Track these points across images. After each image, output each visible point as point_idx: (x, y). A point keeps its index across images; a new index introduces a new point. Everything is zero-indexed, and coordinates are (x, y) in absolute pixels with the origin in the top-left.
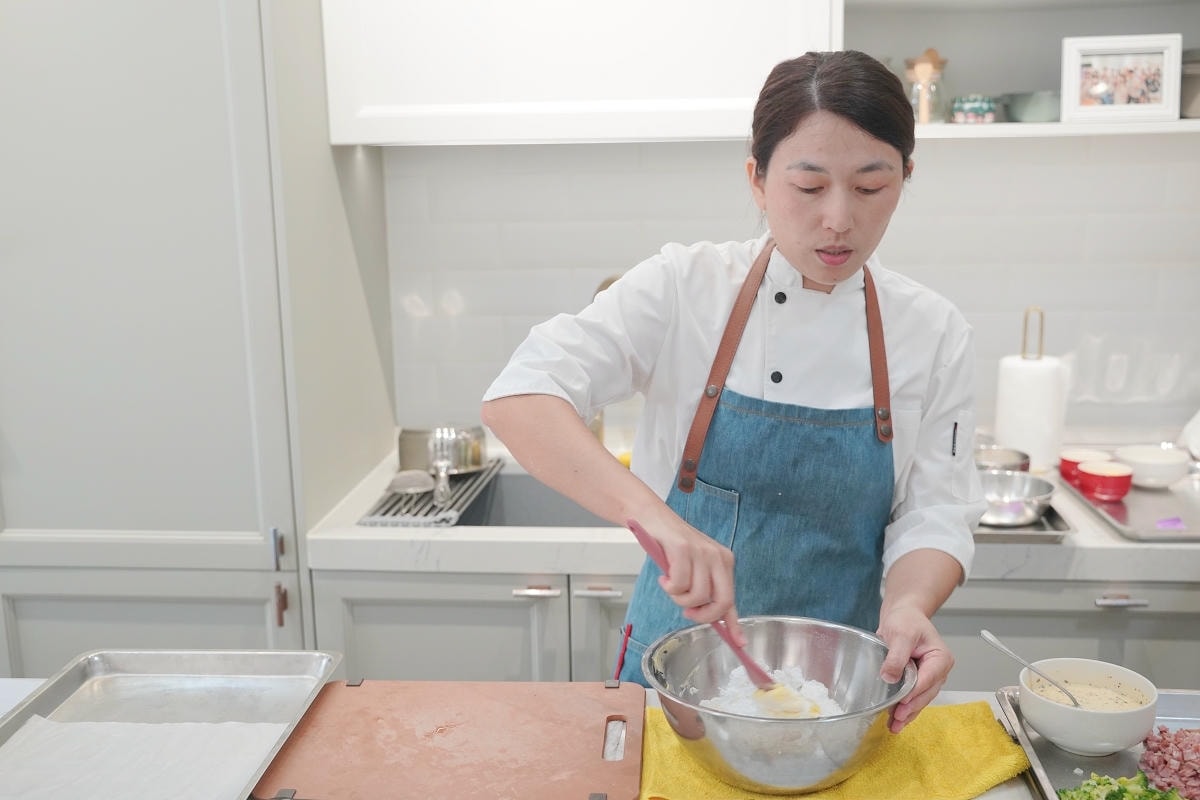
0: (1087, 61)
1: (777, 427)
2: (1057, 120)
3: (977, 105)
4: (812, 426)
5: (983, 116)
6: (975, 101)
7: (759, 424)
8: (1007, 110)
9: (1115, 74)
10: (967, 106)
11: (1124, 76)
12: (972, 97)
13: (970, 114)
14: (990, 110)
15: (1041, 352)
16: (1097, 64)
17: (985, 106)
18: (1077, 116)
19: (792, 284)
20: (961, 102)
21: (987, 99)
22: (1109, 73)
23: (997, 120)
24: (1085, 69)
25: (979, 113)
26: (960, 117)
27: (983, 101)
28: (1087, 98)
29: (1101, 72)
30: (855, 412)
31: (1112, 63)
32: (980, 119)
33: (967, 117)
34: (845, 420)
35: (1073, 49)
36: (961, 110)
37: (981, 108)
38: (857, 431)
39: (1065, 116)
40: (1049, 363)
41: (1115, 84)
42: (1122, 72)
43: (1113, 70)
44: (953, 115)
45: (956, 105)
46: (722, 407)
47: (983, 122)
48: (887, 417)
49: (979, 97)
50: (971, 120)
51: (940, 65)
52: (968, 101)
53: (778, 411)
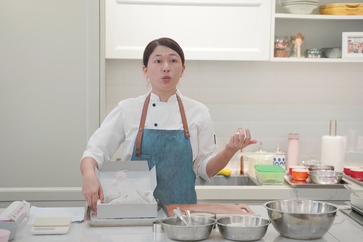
0: (350, 39)
1: (159, 136)
2: (341, 57)
3: (315, 52)
4: (168, 135)
5: (317, 56)
6: (315, 51)
7: (154, 136)
8: (324, 54)
9: (359, 44)
10: (312, 52)
11: (361, 44)
12: (314, 49)
13: (313, 55)
14: (319, 54)
15: (336, 135)
16: (353, 40)
17: (318, 52)
18: (347, 56)
19: (157, 101)
20: (310, 51)
21: (318, 50)
22: (356, 43)
23: (321, 57)
24: (349, 42)
25: (316, 55)
26: (310, 56)
27: (317, 51)
28: (350, 51)
29: (354, 43)
30: (178, 131)
31: (357, 40)
32: (316, 57)
33: (312, 55)
34: (176, 133)
35: (345, 36)
36: (310, 53)
37: (317, 53)
38: (180, 136)
39: (343, 57)
40: (338, 137)
41: (359, 47)
42: (361, 43)
43: (358, 42)
44: (308, 55)
45: (309, 52)
46: (144, 133)
47: (317, 58)
48: (188, 132)
49: (316, 50)
50: (314, 57)
51: (303, 38)
52: (313, 51)
53: (159, 132)
